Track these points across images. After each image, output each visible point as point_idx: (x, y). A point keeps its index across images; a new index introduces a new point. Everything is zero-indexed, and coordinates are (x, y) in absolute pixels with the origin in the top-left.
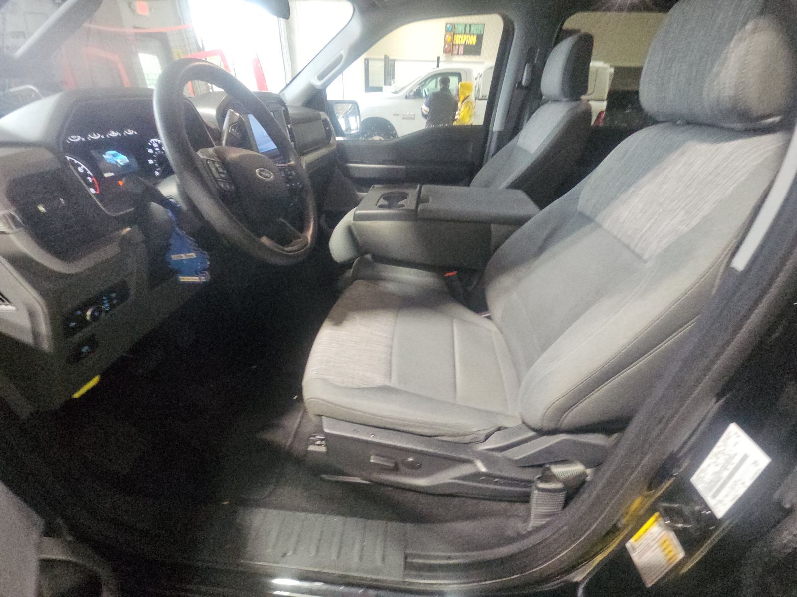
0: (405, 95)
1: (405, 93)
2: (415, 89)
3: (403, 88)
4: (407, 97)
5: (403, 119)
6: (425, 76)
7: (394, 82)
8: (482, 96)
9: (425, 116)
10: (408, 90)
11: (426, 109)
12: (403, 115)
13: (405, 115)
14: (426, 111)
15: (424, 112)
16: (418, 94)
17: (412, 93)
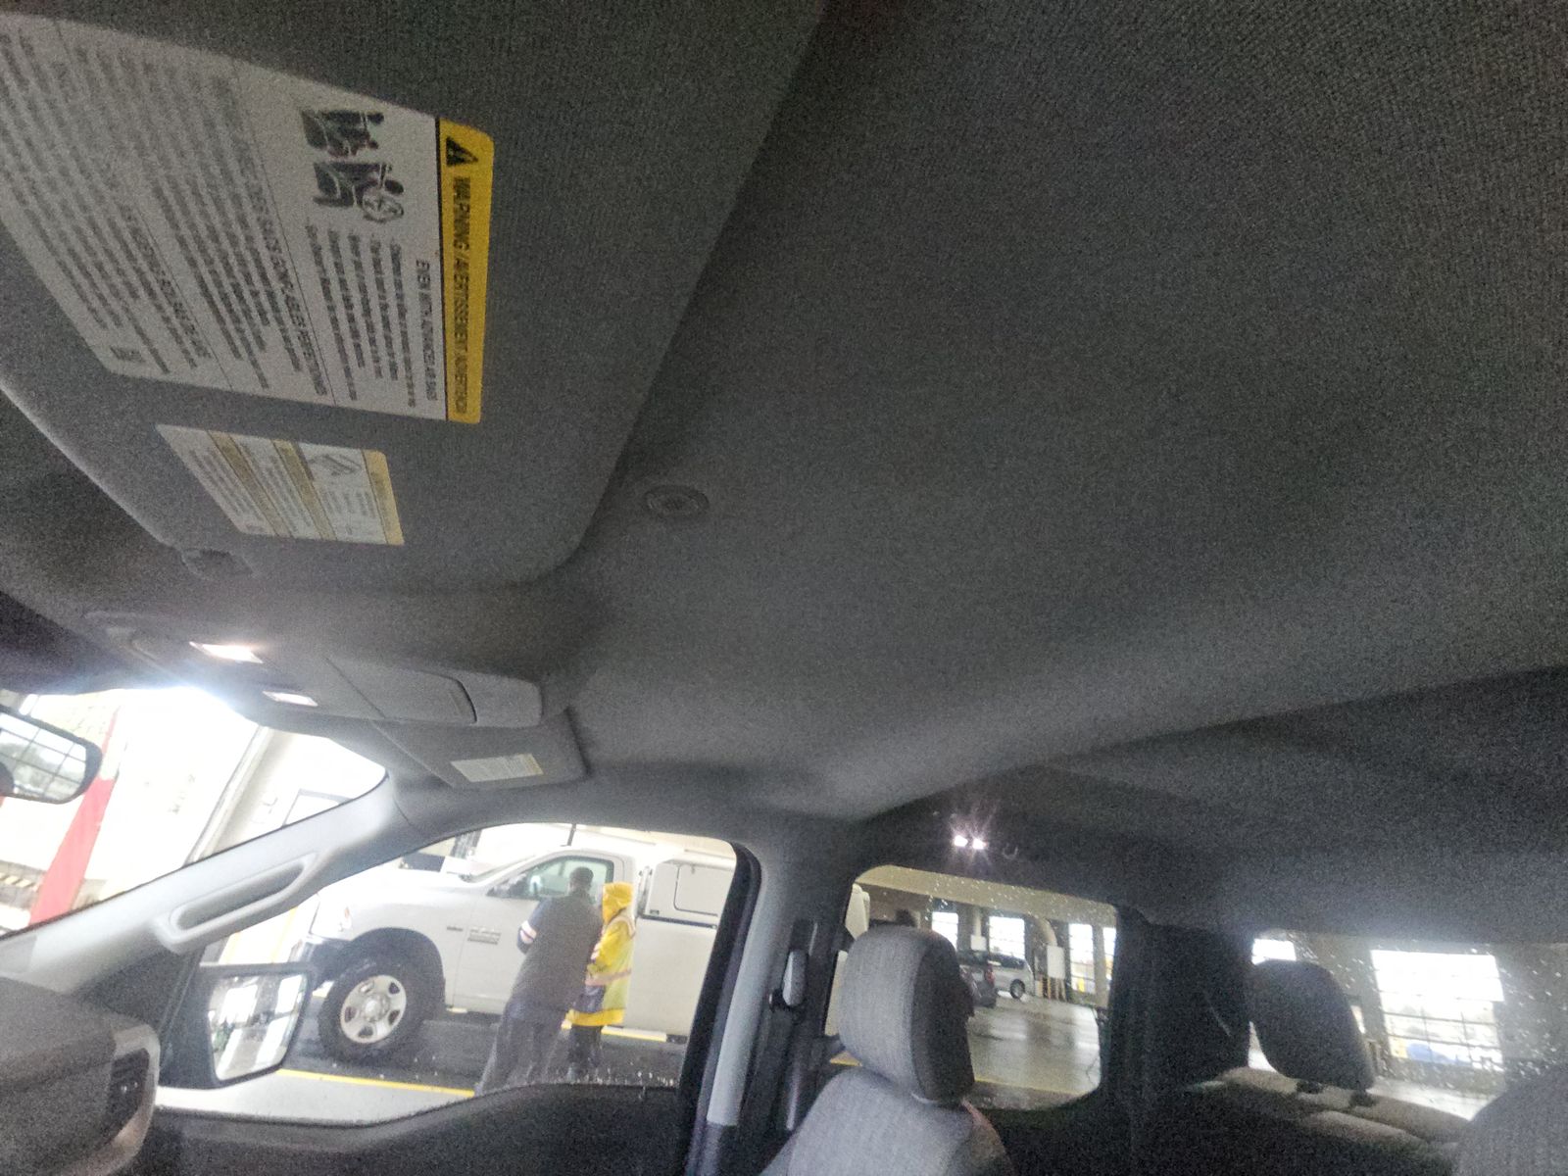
0: (490, 888)
1: (490, 884)
2: (515, 880)
3: (491, 872)
4: (492, 893)
5: (471, 940)
6: (544, 857)
7: (473, 854)
8: (651, 912)
9: (523, 947)
10: (497, 880)
11: (528, 931)
12: (473, 931)
13: (477, 931)
14: (529, 937)
15: (525, 939)
16: (519, 891)
17: (506, 887)
